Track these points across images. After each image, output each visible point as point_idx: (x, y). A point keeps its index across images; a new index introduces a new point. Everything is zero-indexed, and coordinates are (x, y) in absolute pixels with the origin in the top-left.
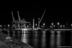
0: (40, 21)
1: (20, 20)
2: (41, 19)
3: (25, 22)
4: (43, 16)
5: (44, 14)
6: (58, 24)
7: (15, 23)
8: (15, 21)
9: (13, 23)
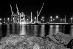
0: (38, 14)
1: (19, 14)
2: (40, 12)
3: (24, 16)
4: (41, 9)
5: (42, 7)
6: (57, 17)
7: (14, 17)
8: (13, 14)
9: (12, 17)
